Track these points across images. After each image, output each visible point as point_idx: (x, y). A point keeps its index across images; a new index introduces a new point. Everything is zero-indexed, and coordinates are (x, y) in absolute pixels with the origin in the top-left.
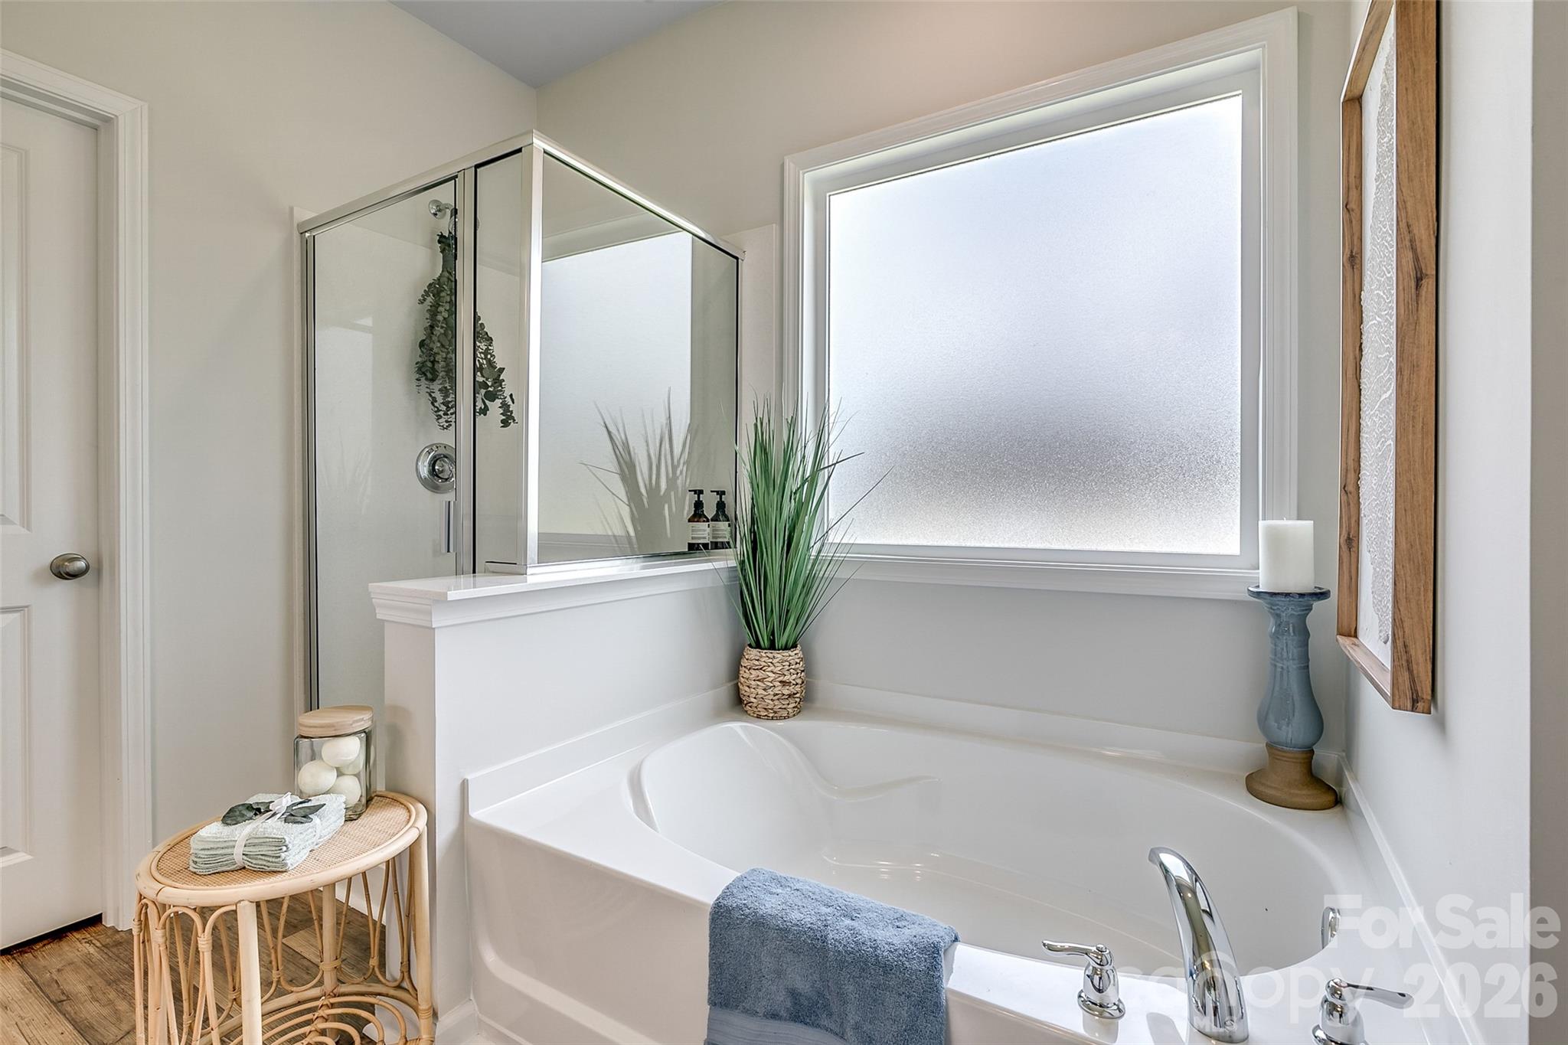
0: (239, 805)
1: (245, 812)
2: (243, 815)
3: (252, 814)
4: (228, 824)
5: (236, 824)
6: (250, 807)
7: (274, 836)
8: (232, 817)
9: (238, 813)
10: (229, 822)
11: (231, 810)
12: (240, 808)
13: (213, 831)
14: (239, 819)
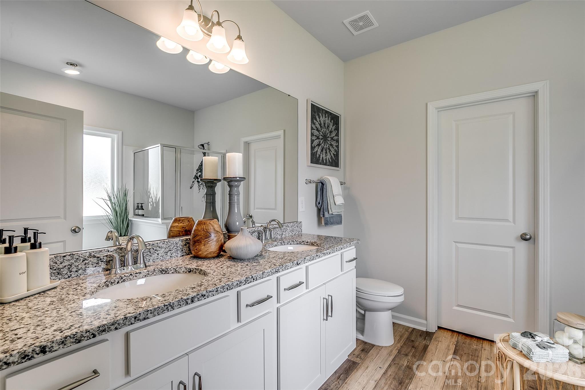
0: (528, 332)
1: (528, 335)
2: (527, 335)
3: (530, 337)
4: (522, 336)
5: (524, 337)
6: (531, 334)
7: (530, 347)
8: (524, 334)
9: (526, 334)
10: (523, 335)
11: (525, 332)
12: (528, 333)
13: (517, 335)
14: (526, 336)
